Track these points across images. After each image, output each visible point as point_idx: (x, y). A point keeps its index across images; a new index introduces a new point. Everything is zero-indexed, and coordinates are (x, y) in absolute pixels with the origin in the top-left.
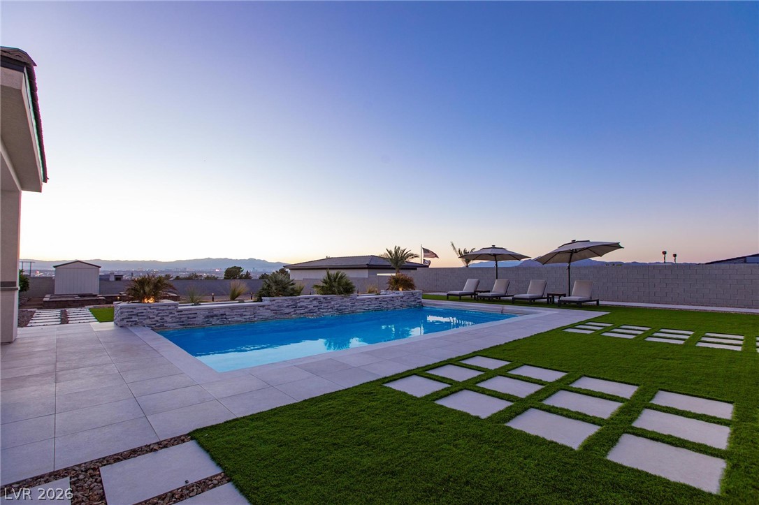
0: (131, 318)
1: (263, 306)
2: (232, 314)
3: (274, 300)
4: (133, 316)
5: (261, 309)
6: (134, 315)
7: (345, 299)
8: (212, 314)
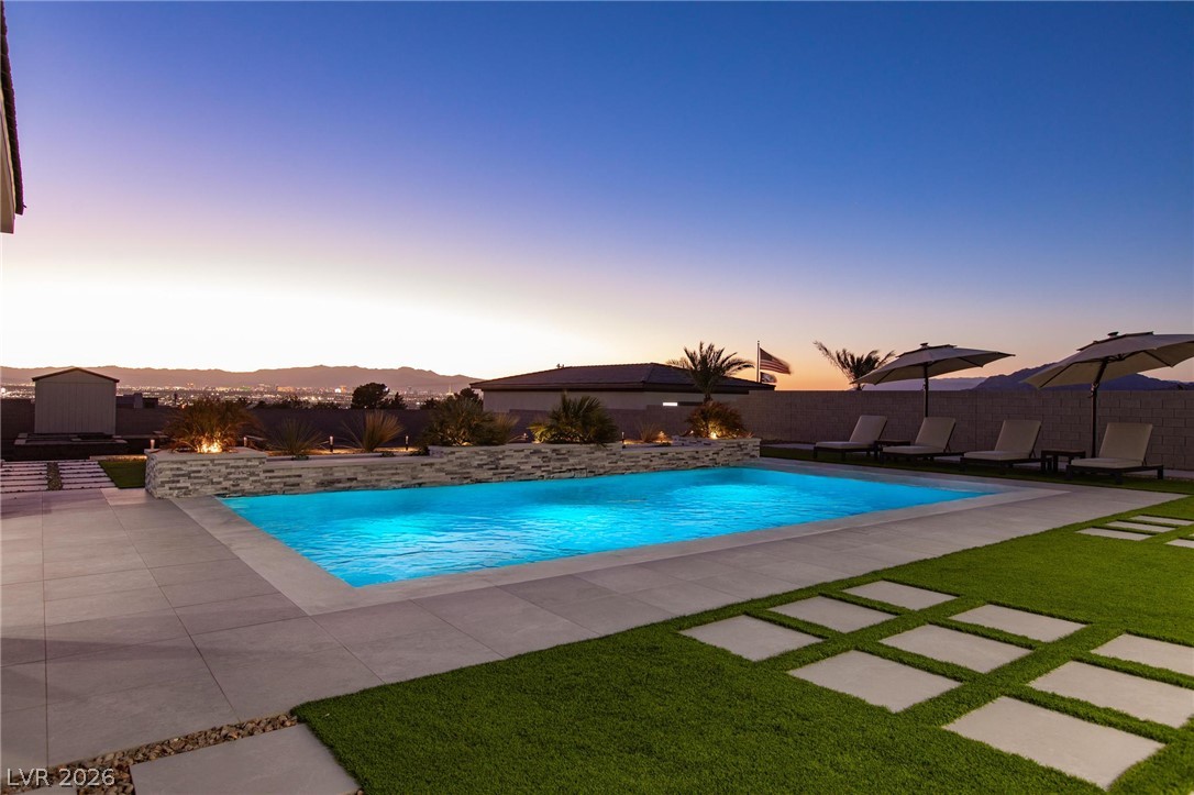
0: (178, 482)
1: (431, 465)
2: (370, 478)
3: (453, 453)
4: (182, 479)
5: (427, 469)
6: (183, 475)
7: (598, 454)
8: (329, 478)
